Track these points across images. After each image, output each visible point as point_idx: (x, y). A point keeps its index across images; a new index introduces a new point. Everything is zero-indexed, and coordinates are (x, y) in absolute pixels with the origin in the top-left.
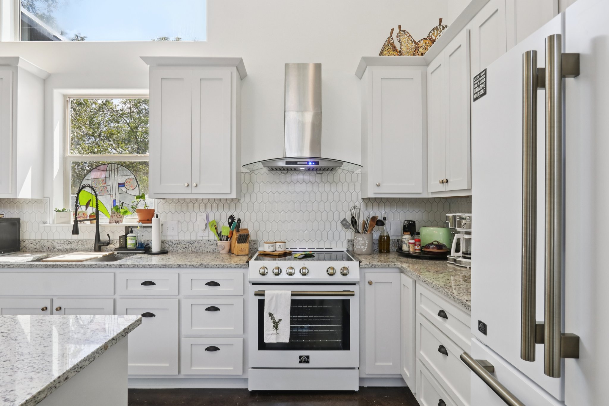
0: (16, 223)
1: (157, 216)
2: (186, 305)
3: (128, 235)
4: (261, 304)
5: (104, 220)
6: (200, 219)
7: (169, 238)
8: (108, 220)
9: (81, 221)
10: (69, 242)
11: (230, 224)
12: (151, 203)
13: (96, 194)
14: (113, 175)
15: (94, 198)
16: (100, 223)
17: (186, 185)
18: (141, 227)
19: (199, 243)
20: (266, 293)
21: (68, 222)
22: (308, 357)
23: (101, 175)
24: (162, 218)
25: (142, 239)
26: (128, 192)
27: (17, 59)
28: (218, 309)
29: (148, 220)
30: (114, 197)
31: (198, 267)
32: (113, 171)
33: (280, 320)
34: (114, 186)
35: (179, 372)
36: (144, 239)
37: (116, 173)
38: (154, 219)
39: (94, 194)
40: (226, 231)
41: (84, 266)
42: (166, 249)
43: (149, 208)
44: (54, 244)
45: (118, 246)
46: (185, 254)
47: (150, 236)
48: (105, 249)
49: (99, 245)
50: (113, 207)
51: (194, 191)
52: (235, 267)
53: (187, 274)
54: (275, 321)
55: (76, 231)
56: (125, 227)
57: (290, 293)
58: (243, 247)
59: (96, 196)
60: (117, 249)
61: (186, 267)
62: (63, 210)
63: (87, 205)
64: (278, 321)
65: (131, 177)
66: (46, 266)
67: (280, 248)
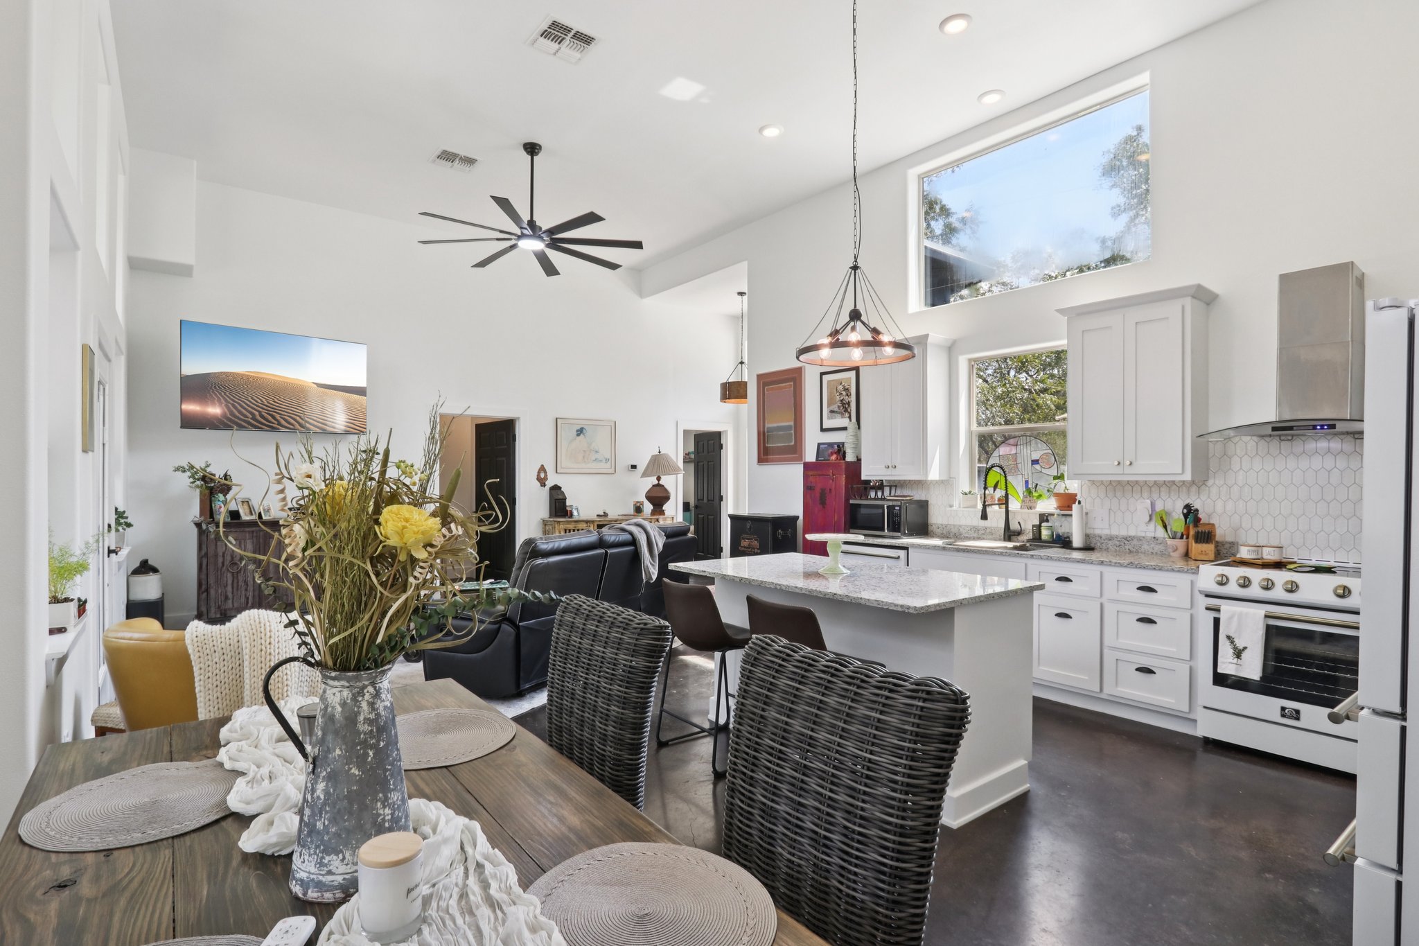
0: (923, 505)
1: (1079, 503)
2: (1110, 610)
3: (1043, 524)
4: (1217, 622)
5: (1014, 505)
6: (1141, 506)
7: (1097, 532)
8: (1019, 505)
9: (989, 505)
10: (976, 529)
11: (1186, 516)
12: (1073, 486)
13: (1005, 475)
14: (1025, 450)
15: (1003, 479)
16: (1010, 509)
17: (1116, 463)
18: (1058, 515)
19: (1140, 540)
20: (1223, 608)
21: (975, 506)
22: (1298, 712)
23: (1011, 450)
24: (1086, 505)
25: (1061, 531)
26: (1044, 471)
27: (927, 336)
28: (1155, 623)
29: (1068, 506)
30: (1026, 477)
31: (1126, 567)
32: (1025, 445)
33: (1245, 648)
34: (1026, 464)
35: (1101, 690)
36: (1063, 531)
37: (1029, 448)
38: (1075, 506)
39: (1002, 473)
40: (1178, 524)
41: (994, 554)
42: (1092, 545)
43: (1070, 492)
44: (961, 530)
45: (1030, 536)
46: (1118, 553)
47: (1071, 528)
48: (1016, 539)
49: (1009, 534)
50: (1024, 490)
51: (1128, 470)
52: (1179, 571)
53: (1112, 574)
54: (1237, 648)
55: (984, 516)
56: (1040, 515)
57: (1263, 613)
58: (1203, 549)
59: (1006, 477)
60: (1028, 541)
61: (1110, 564)
62: (970, 492)
63: (995, 487)
64: (1241, 648)
65: (1046, 451)
66: (958, 550)
67: (1270, 555)
